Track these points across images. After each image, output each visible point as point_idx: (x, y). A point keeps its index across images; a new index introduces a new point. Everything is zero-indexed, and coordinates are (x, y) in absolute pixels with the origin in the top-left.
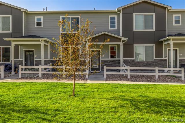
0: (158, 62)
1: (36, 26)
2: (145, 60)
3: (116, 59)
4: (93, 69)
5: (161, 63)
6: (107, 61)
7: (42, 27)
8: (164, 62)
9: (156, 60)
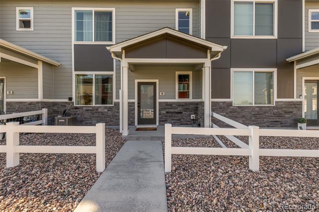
0: (284, 107)
1: (18, 28)
2: (255, 104)
3: (190, 100)
4: (141, 121)
5: (291, 110)
6: (171, 105)
7: (33, 30)
8: (296, 108)
9: (279, 103)
